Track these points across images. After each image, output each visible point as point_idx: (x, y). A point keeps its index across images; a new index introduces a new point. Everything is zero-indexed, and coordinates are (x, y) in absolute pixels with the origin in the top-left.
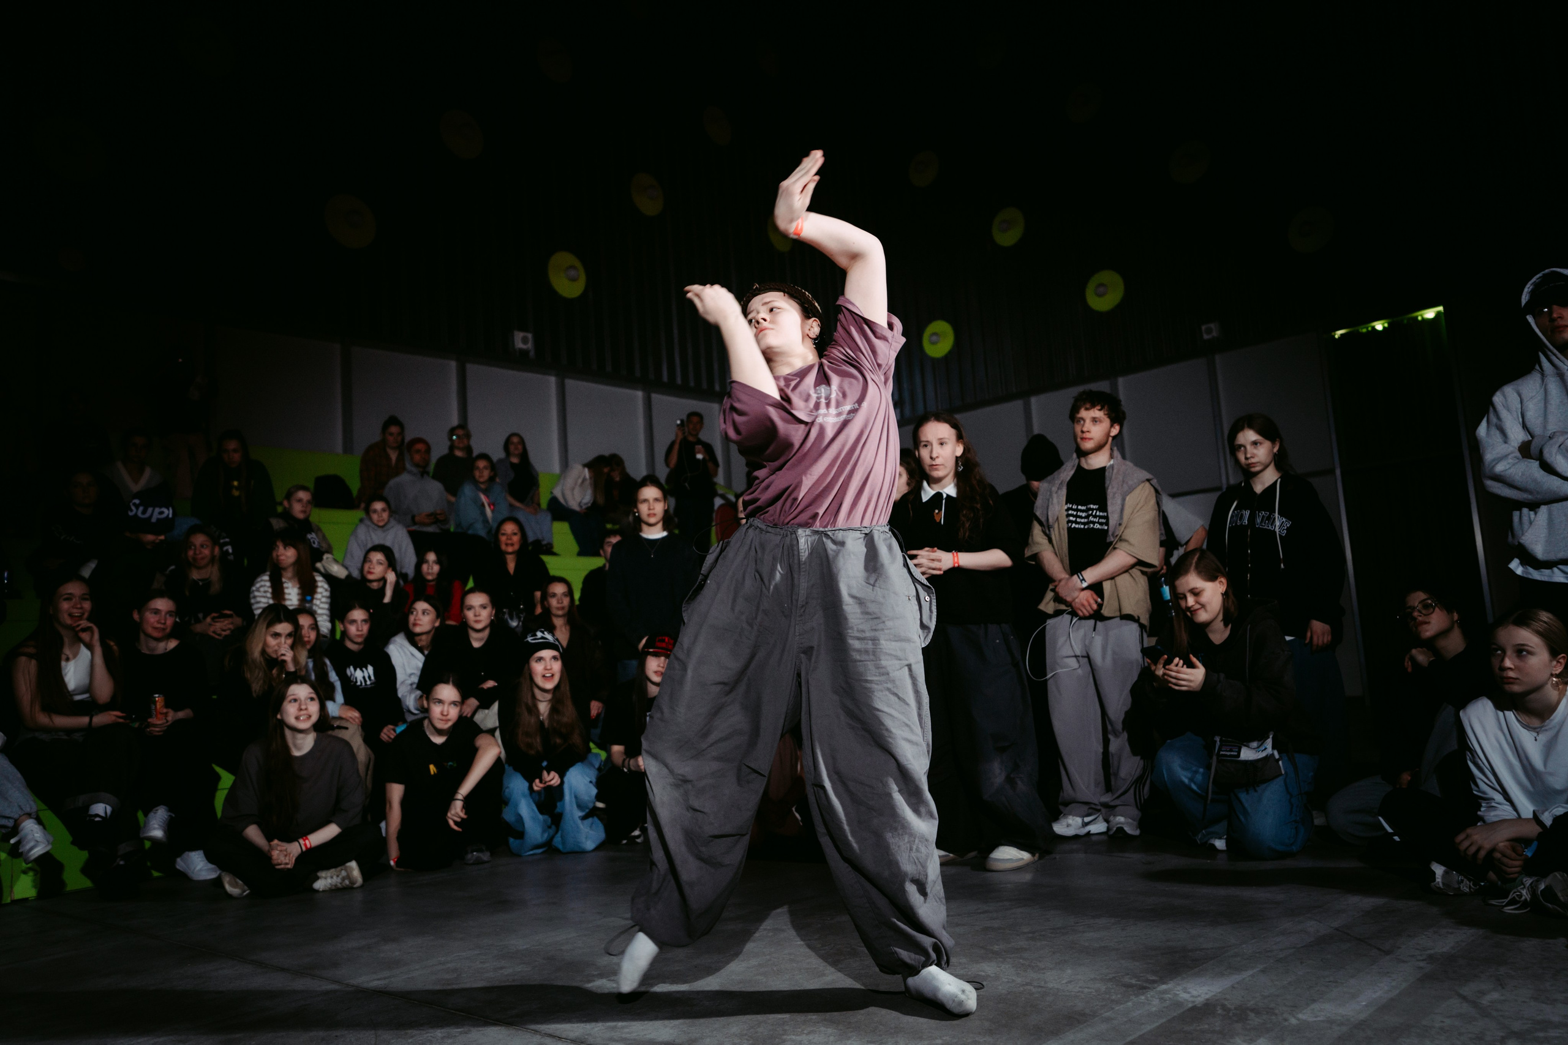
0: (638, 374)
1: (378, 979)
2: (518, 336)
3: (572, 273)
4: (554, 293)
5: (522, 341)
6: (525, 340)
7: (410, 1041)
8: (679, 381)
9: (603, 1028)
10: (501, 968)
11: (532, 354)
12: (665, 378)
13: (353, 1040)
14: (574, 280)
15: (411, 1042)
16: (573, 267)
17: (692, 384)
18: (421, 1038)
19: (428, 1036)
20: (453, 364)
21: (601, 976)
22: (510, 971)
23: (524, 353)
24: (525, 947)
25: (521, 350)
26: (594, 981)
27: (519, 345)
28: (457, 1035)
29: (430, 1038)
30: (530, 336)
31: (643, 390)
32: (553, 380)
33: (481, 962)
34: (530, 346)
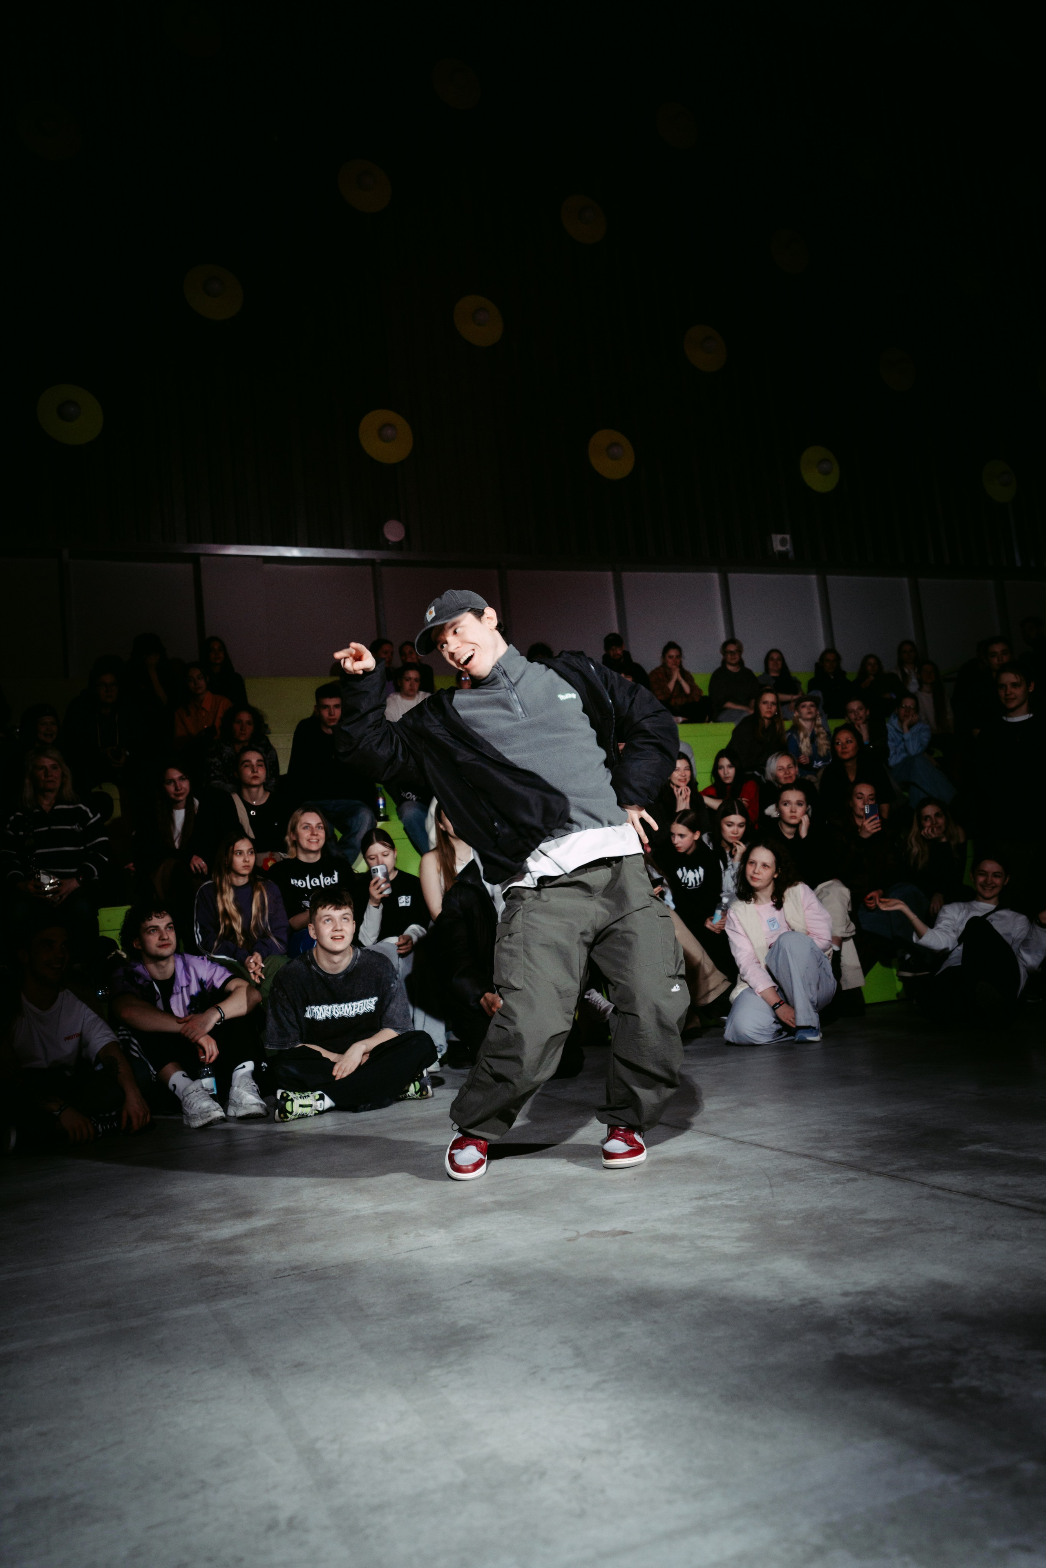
0: (902, 559)
1: (751, 1135)
2: (776, 539)
3: (825, 465)
4: (807, 490)
5: (779, 543)
6: (783, 542)
7: (802, 1183)
8: (947, 560)
10: (866, 1131)
11: (791, 555)
12: (932, 559)
13: (748, 1180)
14: (826, 473)
15: (803, 1185)
16: (825, 460)
17: (962, 562)
18: (811, 1183)
19: (818, 1182)
20: (715, 576)
21: (974, 1142)
22: (875, 1134)
23: (783, 555)
24: (882, 1115)
25: (780, 552)
26: (967, 1146)
27: (778, 547)
28: (845, 1182)
29: (819, 1183)
30: (788, 537)
31: (908, 576)
32: (813, 578)
33: (844, 1126)
34: (788, 547)
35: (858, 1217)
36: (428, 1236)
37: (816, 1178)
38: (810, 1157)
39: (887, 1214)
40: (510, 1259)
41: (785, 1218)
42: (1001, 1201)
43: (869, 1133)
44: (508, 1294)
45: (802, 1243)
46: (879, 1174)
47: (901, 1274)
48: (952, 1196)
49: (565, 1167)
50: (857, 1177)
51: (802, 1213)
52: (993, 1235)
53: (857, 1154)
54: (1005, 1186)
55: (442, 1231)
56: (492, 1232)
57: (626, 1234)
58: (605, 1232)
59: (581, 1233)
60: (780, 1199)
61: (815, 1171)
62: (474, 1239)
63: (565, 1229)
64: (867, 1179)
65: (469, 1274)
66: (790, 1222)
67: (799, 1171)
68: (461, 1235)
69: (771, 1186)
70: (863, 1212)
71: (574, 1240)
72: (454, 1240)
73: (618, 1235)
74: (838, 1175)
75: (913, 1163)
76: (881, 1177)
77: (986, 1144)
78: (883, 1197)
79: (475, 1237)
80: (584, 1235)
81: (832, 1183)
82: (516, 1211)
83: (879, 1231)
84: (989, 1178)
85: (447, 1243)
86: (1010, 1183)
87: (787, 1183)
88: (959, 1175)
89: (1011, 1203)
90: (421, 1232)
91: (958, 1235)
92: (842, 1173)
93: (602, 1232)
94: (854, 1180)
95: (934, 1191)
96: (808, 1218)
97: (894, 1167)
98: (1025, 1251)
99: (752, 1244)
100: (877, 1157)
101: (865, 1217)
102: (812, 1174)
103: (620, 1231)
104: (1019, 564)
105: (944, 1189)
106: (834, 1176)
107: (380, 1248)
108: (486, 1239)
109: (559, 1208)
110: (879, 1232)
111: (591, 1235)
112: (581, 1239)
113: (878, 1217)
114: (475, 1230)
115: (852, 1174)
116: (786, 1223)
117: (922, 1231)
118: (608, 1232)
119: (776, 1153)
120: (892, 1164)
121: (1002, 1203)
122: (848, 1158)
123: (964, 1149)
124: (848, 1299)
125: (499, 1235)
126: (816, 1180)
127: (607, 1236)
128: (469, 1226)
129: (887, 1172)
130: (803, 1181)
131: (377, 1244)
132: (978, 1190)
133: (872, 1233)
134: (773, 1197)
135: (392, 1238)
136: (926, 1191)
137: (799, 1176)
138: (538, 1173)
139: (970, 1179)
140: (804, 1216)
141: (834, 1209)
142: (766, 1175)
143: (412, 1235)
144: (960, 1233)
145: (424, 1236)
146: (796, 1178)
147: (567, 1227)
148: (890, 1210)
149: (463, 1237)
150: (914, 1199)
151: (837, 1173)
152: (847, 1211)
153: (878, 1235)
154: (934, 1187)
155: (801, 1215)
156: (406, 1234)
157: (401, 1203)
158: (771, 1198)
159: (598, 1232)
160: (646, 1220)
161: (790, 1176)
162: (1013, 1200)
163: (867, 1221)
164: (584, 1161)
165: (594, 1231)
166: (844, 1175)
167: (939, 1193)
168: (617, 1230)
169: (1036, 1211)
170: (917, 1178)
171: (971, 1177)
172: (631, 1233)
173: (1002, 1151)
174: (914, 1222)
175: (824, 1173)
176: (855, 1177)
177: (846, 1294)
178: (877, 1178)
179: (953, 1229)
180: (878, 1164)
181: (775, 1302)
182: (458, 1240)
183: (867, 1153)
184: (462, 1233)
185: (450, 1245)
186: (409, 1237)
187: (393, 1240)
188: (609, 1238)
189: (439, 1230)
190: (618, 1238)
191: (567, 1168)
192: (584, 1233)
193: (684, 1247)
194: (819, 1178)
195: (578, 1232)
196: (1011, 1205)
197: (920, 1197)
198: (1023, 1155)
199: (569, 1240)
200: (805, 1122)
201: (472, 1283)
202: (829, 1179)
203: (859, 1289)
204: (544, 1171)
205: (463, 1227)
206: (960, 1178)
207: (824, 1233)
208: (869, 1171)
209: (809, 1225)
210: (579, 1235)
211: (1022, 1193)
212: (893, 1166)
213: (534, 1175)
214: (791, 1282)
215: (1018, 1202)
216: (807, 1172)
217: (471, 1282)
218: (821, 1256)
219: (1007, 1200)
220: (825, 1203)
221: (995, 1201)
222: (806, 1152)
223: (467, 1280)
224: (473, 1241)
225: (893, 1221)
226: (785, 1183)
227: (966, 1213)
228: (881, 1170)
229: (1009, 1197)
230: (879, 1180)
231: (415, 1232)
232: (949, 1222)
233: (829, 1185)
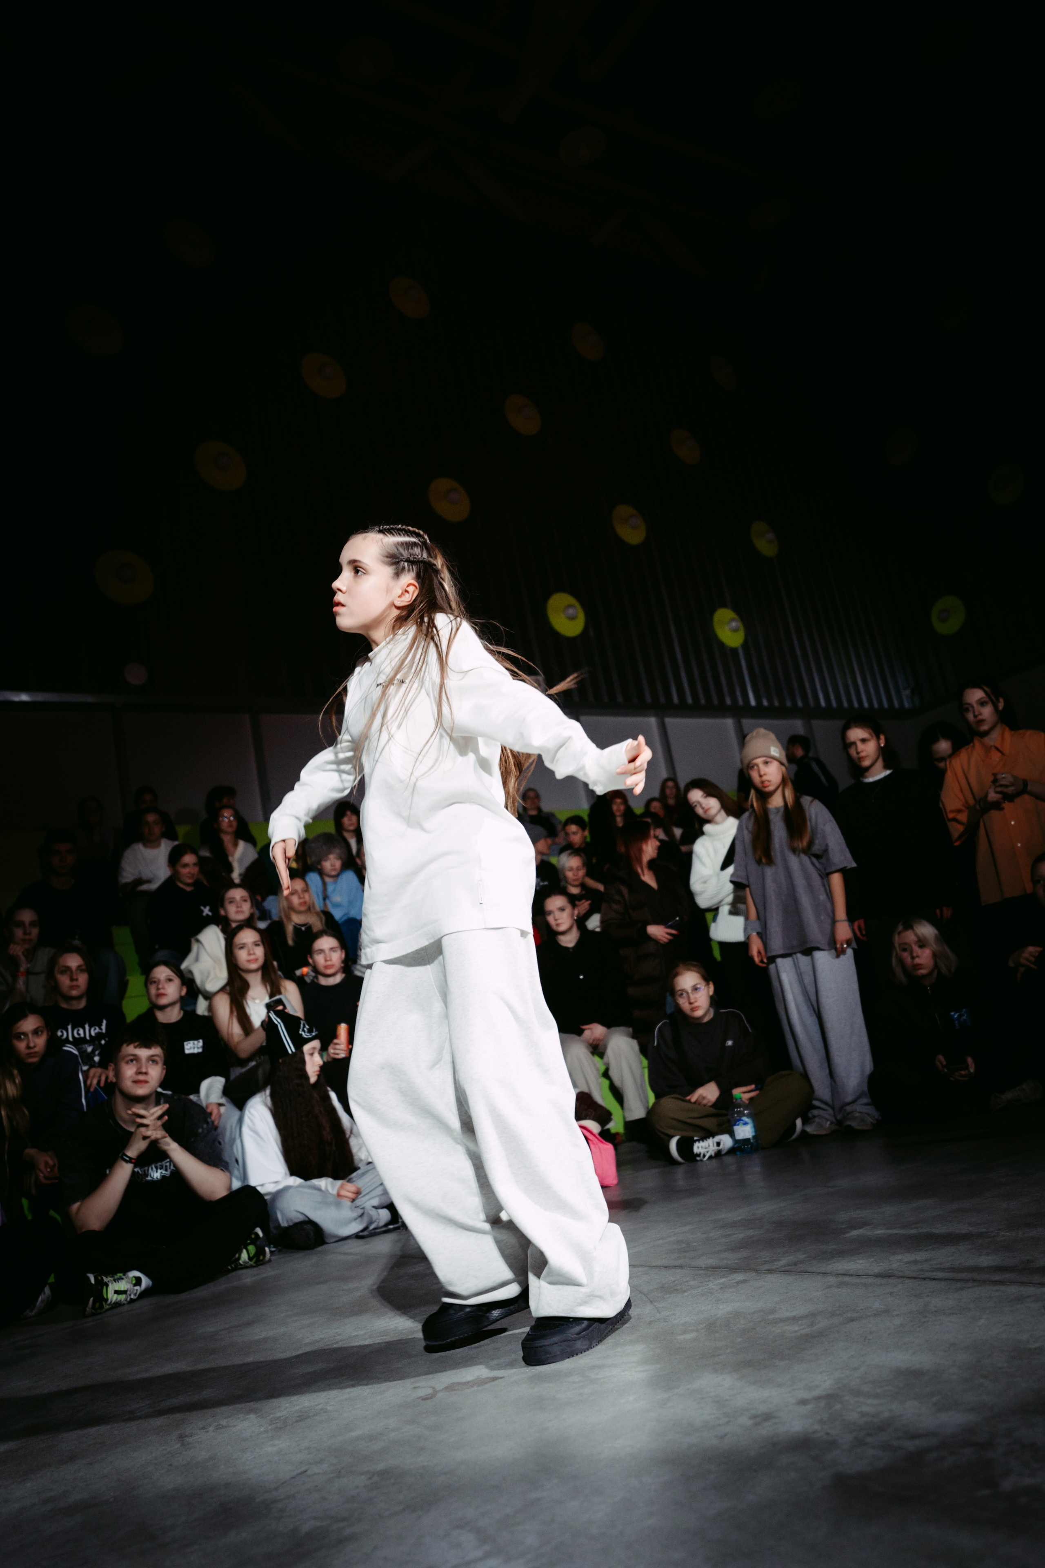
0: (649, 700)
3: (571, 611)
4: (556, 634)
7: (686, 1294)
8: (690, 701)
9: (901, 1263)
10: (730, 1235)
12: (676, 700)
14: (572, 618)
15: (688, 1295)
16: (570, 606)
17: (703, 702)
18: (697, 1292)
21: (853, 1228)
22: (741, 1236)
24: (740, 1218)
26: (849, 1232)
28: (735, 1285)
31: (656, 715)
33: (703, 1233)
35: (771, 1317)
36: (234, 1426)
37: (699, 1287)
38: (681, 1267)
39: (802, 1310)
40: (354, 1434)
41: (685, 1332)
42: (920, 1277)
43: (735, 1236)
44: (363, 1477)
45: (719, 1355)
46: (770, 1271)
47: (856, 1369)
48: (863, 1280)
49: (393, 1320)
50: (746, 1278)
51: (701, 1324)
52: (936, 1311)
53: (732, 1258)
54: (915, 1262)
55: (252, 1416)
56: (320, 1407)
57: (496, 1380)
58: (468, 1382)
59: (439, 1387)
60: (669, 1313)
61: (694, 1279)
62: (298, 1419)
63: (415, 1388)
64: (758, 1278)
65: (301, 1463)
66: (693, 1335)
67: (676, 1282)
68: (280, 1417)
69: (651, 1302)
70: (772, 1311)
71: (431, 1398)
72: (270, 1425)
73: (486, 1383)
74: (723, 1280)
75: (801, 1256)
76: (774, 1274)
77: (868, 1227)
78: (787, 1293)
79: (298, 1417)
80: (443, 1389)
81: (721, 1288)
82: (345, 1377)
83: (802, 1327)
84: (892, 1257)
85: (262, 1429)
86: (918, 1258)
87: (668, 1296)
88: (859, 1259)
89: (936, 1277)
90: (224, 1422)
91: (896, 1317)
92: (727, 1277)
93: (465, 1383)
94: (744, 1281)
95: (840, 1279)
96: (711, 1326)
97: (783, 1262)
98: (982, 1321)
99: (659, 1366)
100: (757, 1256)
101: (777, 1316)
102: (692, 1283)
103: (487, 1378)
104: (753, 703)
105: (852, 1275)
106: (720, 1281)
107: (169, 1453)
108: (314, 1415)
109: (400, 1366)
110: (804, 1329)
111: (450, 1388)
112: (439, 1395)
113: (793, 1314)
114: (297, 1408)
115: (739, 1277)
116: (688, 1336)
117: (852, 1320)
118: (471, 1381)
119: (640, 1269)
120: (779, 1260)
121: (924, 1279)
122: (725, 1262)
123: (847, 1235)
124: (809, 1407)
125: (329, 1408)
126: (701, 1288)
127: (472, 1387)
128: (287, 1405)
129: (777, 1268)
130: (685, 1292)
131: (164, 1447)
132: (889, 1270)
133: (796, 1332)
134: (659, 1313)
135: (184, 1437)
136: (831, 1280)
137: (679, 1287)
138: (361, 1333)
139: (872, 1261)
140: (705, 1327)
141: (737, 1314)
142: (640, 1291)
143: (211, 1429)
144: (897, 1315)
145: (229, 1426)
146: (677, 1290)
147: (418, 1385)
148: (802, 1304)
149: (282, 1418)
150: (824, 1289)
151: (723, 1278)
152: (754, 1313)
153: (804, 1332)
154: (838, 1275)
155: (701, 1326)
156: (203, 1428)
157: (189, 1394)
158: (658, 1314)
159: (459, 1384)
160: (516, 1360)
161: (667, 1289)
162: (934, 1273)
163: (782, 1320)
164: (416, 1311)
165: (454, 1383)
166: (729, 1278)
167: (846, 1279)
168: (483, 1377)
169: (967, 1281)
170: (814, 1269)
171: (872, 1260)
172: (501, 1378)
173: (889, 1232)
174: (838, 1312)
175: (707, 1280)
176: (744, 1278)
177: (803, 1402)
178: (769, 1276)
179: (887, 1312)
180: (763, 1262)
181: (719, 1425)
182: (277, 1423)
183: (744, 1253)
184: (279, 1414)
185: (266, 1431)
186: (208, 1432)
187: (188, 1440)
188: (475, 1388)
189: (247, 1417)
190: (487, 1386)
191: (396, 1322)
192: (442, 1387)
193: (574, 1383)
194: (703, 1286)
195: (433, 1388)
196: (934, 1279)
197: (829, 1287)
198: (914, 1231)
199: (425, 1399)
200: (658, 1236)
201: (309, 1473)
202: (715, 1285)
203: (816, 1393)
204: (368, 1329)
205: (279, 1407)
206: (861, 1262)
207: (739, 1340)
208: (756, 1270)
209: (717, 1335)
210: (435, 1392)
211: (939, 1266)
212: (781, 1262)
213: (357, 1335)
214: (727, 1400)
215: (940, 1275)
216: (687, 1281)
217: (306, 1471)
218: (748, 1364)
219: (927, 1274)
220: (723, 1310)
221: (915, 1278)
222: (676, 1263)
223: (300, 1471)
224: (297, 1421)
225: (813, 1315)
226: (665, 1296)
227: (891, 1294)
228: (770, 1268)
229: (927, 1271)
230: (770, 1278)
231: (215, 1424)
232: (877, 1305)
233: (719, 1291)
